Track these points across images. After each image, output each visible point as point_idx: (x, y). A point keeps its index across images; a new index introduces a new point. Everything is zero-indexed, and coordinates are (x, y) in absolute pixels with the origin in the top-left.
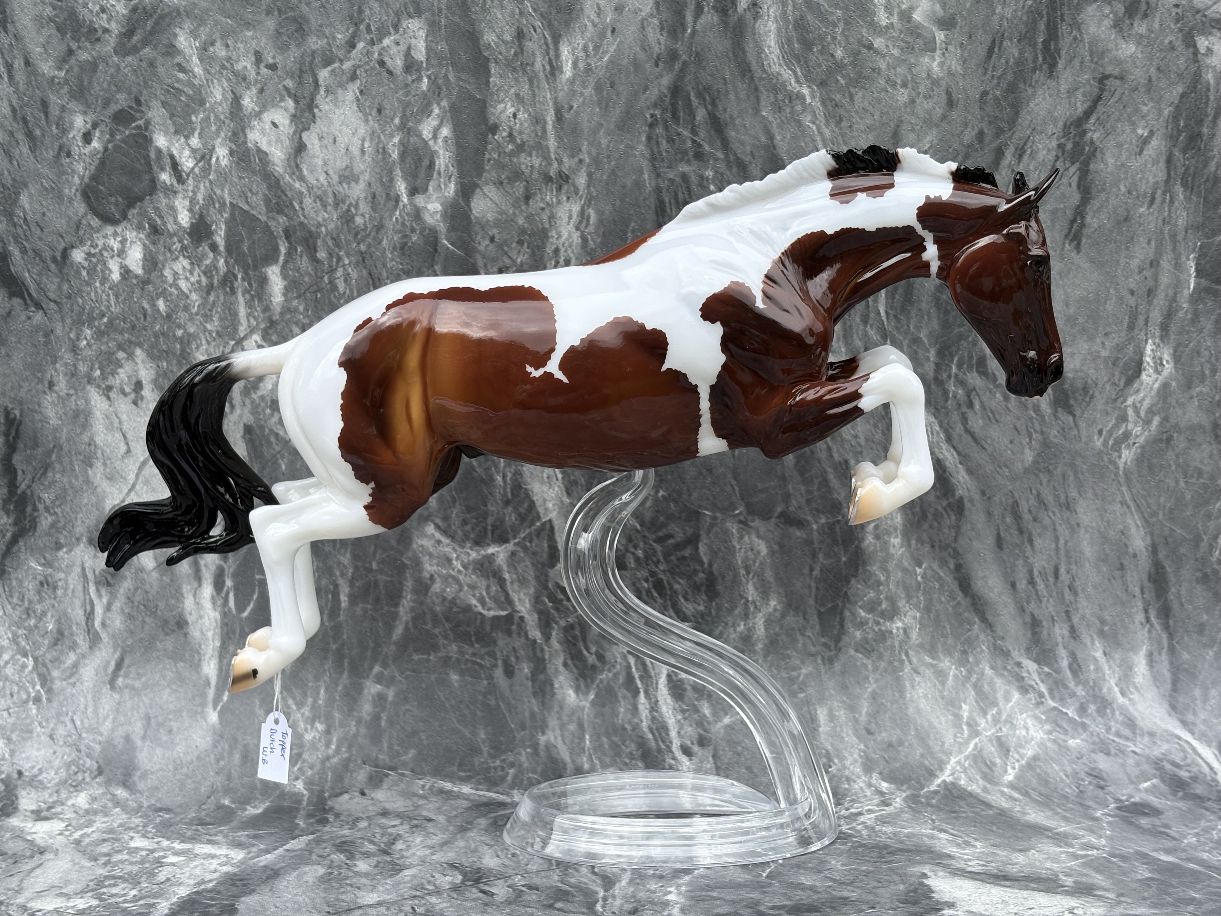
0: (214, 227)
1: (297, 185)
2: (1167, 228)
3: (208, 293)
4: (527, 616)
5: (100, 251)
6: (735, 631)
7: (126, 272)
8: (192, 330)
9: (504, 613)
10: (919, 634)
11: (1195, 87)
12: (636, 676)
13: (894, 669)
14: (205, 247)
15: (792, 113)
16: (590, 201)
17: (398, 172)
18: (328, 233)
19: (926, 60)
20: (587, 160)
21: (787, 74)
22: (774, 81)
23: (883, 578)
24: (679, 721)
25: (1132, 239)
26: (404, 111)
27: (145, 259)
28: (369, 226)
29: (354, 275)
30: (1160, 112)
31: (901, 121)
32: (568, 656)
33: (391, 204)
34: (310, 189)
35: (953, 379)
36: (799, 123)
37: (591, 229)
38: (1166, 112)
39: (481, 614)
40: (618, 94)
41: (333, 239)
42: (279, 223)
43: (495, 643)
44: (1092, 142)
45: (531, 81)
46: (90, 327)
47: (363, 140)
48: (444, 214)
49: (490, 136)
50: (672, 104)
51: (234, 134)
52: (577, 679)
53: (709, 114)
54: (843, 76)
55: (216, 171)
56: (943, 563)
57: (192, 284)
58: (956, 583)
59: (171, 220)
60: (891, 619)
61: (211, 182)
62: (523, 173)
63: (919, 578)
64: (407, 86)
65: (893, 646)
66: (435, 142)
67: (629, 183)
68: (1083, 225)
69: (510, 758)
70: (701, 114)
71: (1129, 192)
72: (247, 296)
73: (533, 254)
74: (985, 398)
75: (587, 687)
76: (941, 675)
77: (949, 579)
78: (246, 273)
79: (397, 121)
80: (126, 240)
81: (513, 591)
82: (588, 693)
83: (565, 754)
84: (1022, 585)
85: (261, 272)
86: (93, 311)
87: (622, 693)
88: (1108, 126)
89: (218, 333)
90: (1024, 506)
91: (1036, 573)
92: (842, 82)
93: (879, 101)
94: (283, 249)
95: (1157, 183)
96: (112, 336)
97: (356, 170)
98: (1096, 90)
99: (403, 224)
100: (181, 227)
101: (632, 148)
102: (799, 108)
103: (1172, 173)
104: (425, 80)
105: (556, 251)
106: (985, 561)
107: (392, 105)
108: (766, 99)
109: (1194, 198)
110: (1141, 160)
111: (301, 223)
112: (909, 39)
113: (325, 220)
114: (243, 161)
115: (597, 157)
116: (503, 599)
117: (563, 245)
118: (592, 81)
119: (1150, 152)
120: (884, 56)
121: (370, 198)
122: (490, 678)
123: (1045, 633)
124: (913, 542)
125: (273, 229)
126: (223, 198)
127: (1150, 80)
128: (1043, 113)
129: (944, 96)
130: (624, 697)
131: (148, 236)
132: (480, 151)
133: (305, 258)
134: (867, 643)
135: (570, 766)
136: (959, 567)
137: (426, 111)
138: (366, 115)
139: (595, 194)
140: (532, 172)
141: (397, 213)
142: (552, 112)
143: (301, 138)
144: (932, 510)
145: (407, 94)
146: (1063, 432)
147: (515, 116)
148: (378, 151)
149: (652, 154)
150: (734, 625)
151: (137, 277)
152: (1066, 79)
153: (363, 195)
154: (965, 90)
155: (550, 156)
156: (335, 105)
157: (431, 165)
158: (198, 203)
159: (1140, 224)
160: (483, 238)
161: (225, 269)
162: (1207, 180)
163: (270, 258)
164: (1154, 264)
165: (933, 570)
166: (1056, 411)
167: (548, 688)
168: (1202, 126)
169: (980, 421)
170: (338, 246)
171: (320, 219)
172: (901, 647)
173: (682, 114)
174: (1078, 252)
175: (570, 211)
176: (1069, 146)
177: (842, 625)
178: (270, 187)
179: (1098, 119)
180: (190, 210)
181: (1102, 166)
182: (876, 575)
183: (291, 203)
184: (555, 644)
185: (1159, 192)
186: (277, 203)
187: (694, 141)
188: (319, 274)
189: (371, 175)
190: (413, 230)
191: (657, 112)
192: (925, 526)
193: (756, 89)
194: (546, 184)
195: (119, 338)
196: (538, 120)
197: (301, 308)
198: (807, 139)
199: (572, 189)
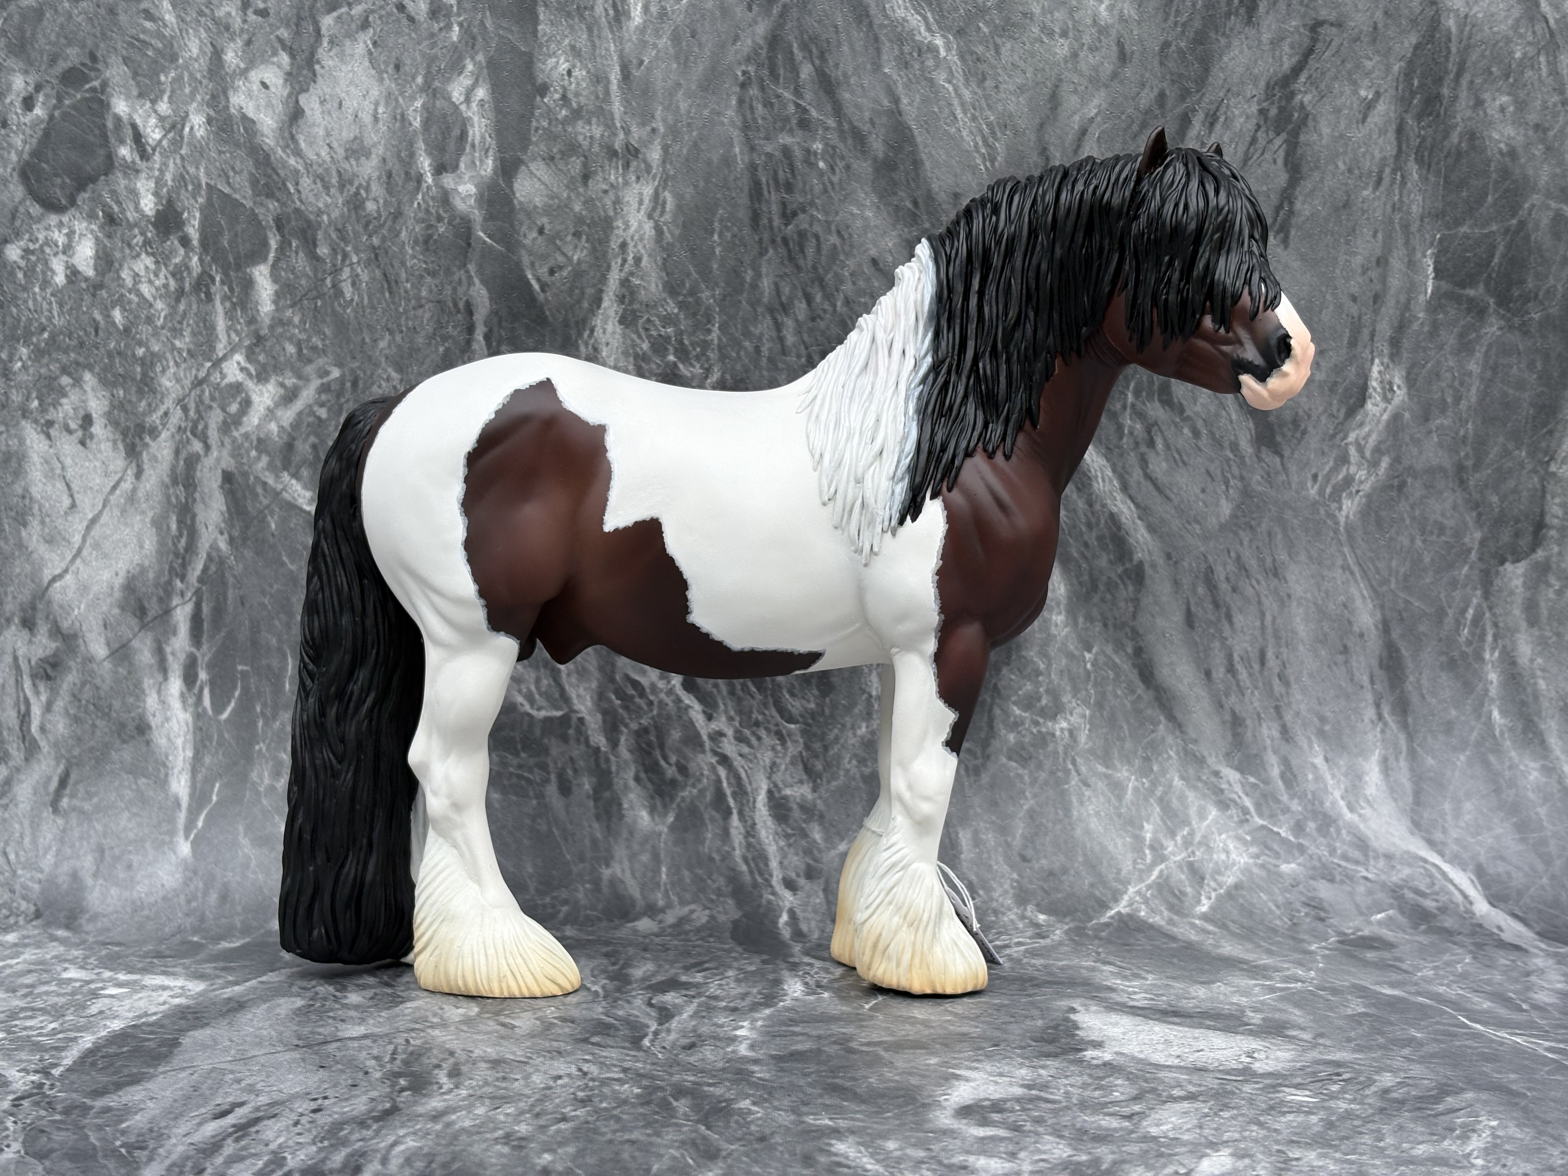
0: (186, 215)
1: (292, 161)
2: (1397, 217)
3: (178, 300)
4: (588, 718)
5: (42, 246)
6: (855, 735)
7: (73, 274)
8: (156, 348)
9: (558, 714)
10: (1089, 737)
11: (1432, 36)
12: (728, 792)
13: (1058, 781)
14: (174, 241)
15: (922, 69)
16: (665, 181)
17: (421, 145)
18: (330, 222)
19: (1092, 2)
20: (662, 129)
21: (915, 20)
22: (899, 29)
23: (1042, 666)
24: (782, 849)
25: (1354, 230)
26: (429, 67)
27: (97, 257)
28: (384, 214)
29: (365, 276)
30: (1388, 68)
31: (1061, 80)
32: (641, 768)
33: (412, 185)
34: (308, 165)
35: (1128, 410)
36: (931, 82)
37: (667, 217)
38: (1396, 68)
39: (529, 715)
40: (700, 45)
41: (337, 230)
42: (268, 210)
43: (546, 751)
44: (1302, 106)
45: (590, 30)
46: (27, 344)
47: (377, 104)
48: (480, 198)
49: (538, 98)
50: (769, 58)
51: (214, 97)
52: (652, 797)
53: (816, 70)
54: (986, 23)
55: (189, 144)
56: (1119, 646)
57: (157, 289)
58: (1136, 672)
59: (131, 206)
60: (1054, 717)
61: (182, 158)
62: (580, 146)
63: (1089, 666)
64: (432, 35)
65: (1056, 752)
66: (468, 107)
67: (715, 158)
68: (1291, 212)
69: (564, 894)
70: (806, 71)
71: (1350, 171)
72: (228, 304)
73: (594, 250)
74: (1169, 435)
75: (665, 806)
76: (1117, 788)
77: (1126, 666)
78: (226, 274)
79: (420, 80)
80: (74, 232)
81: (571, 685)
82: (665, 814)
83: (633, 889)
84: (1219, 673)
85: (245, 273)
86: (31, 324)
87: (709, 814)
88: (1323, 86)
89: (189, 351)
90: (1220, 574)
91: (1236, 658)
92: (986, 30)
93: (1032, 55)
94: (273, 244)
95: (1384, 158)
96: (54, 355)
97: (367, 142)
98: (1306, 41)
99: (427, 211)
100: (144, 216)
101: (719, 114)
102: (930, 63)
103: (1404, 146)
104: (456, 28)
105: (623, 246)
106: (1172, 643)
107: (414, 59)
108: (889, 53)
109: (1432, 179)
110: (1364, 130)
111: (297, 210)
113: (327, 206)
114: (224, 131)
115: (675, 125)
116: (557, 696)
117: (632, 238)
118: (668, 29)
119: (1376, 119)
121: (384, 178)
122: (540, 796)
123: (1249, 734)
124: (1081, 620)
125: (261, 217)
126: (197, 178)
127: (1375, 28)
128: (1240, 70)
129: (1115, 48)
130: (712, 819)
131: (102, 227)
132: (526, 118)
133: (301, 255)
134: (1023, 748)
135: (640, 903)
136: (1139, 651)
137: (456, 67)
138: (380, 73)
139: (672, 173)
140: (591, 144)
141: (420, 197)
142: (617, 69)
143: (297, 102)
144: (1104, 578)
145: (433, 45)
146: (1269, 477)
147: (569, 73)
148: (395, 118)
149: (745, 121)
150: (853, 728)
151: (86, 279)
152: (1269, 26)
153: (375, 175)
154: (1141, 40)
155: (614, 124)
156: (342, 60)
157: (463, 135)
158: (166, 185)
159: (1364, 212)
160: (530, 229)
161: (199, 270)
162: (1448, 155)
163: (257, 255)
164: (1382, 262)
165: (1106, 656)
166: (1259, 451)
167: (615, 808)
168: (1441, 85)
169: (1164, 464)
170: (343, 239)
171: (321, 205)
172: (1066, 753)
173: (781, 71)
174: (1286, 247)
175: (641, 194)
176: (1273, 112)
177: (991, 726)
178: (257, 164)
179: (1310, 76)
180: (156, 194)
181: (1315, 137)
182: (1034, 663)
183: (284, 184)
184: (624, 752)
185: (1388, 170)
186: (266, 184)
187: (798, 105)
188: (320, 275)
189: (386, 149)
190: (440, 219)
191: (751, 69)
192: (1096, 599)
193: (876, 39)
194: (610, 160)
195: (64, 358)
196: (599, 79)
197: (296, 320)
198: (942, 103)
199: (643, 166)
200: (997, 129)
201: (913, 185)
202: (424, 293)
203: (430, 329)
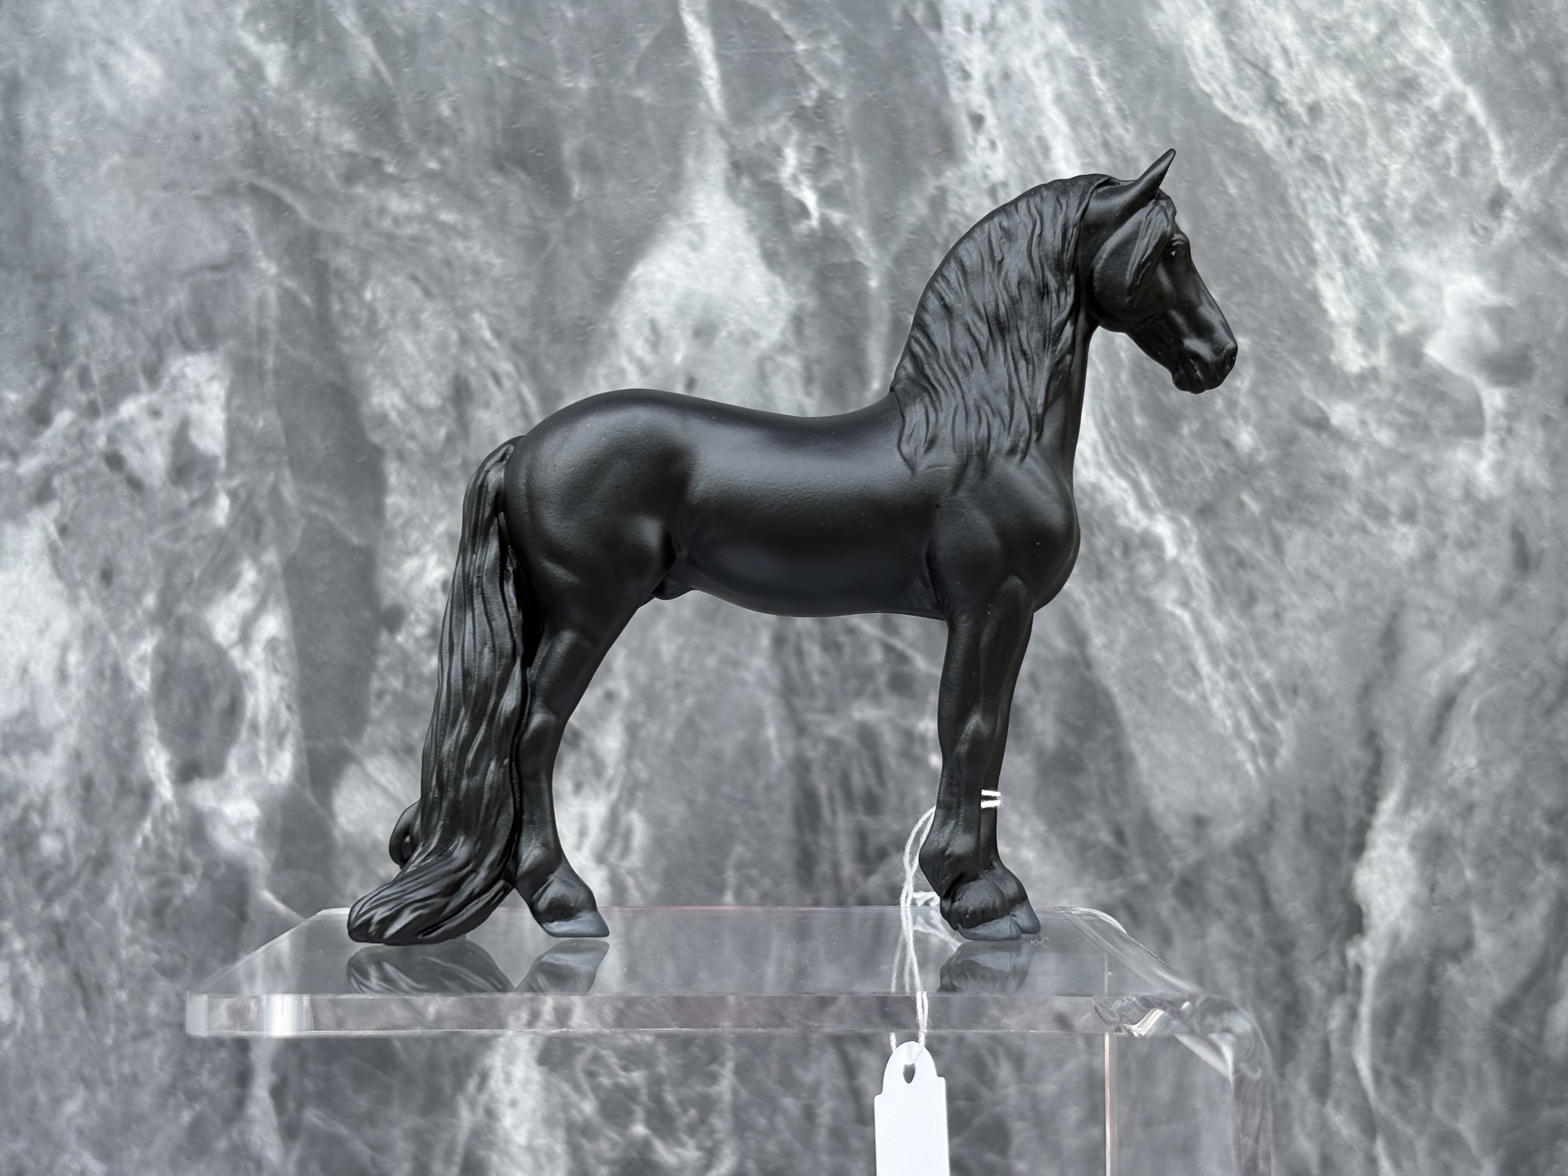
15: (1133, 581)
16: (631, 793)
17: (151, 726)
19: (1460, 455)
20: (625, 695)
21: (1116, 488)
26: (169, 576)
28: (76, 859)
31: (1402, 604)
33: (131, 803)
36: (1149, 605)
37: (634, 862)
47: (65, 648)
48: (267, 828)
49: (384, 636)
54: (1255, 494)
64: (177, 514)
66: (246, 652)
67: (729, 750)
79: (150, 600)
92: (1254, 506)
93: (1347, 556)
97: (45, 721)
99: (162, 854)
101: (736, 664)
102: (1147, 569)
104: (224, 501)
107: (140, 561)
112: (1419, 405)
115: (651, 687)
120: (1354, 446)
121: (78, 790)
129: (1507, 544)
132: (358, 673)
137: (223, 575)
138: (72, 586)
139: (644, 775)
141: (148, 825)
145: (178, 534)
148: (101, 674)
149: (787, 678)
153: (59, 784)
154: (1557, 529)
175: (583, 817)
187: (889, 649)
189: (83, 733)
190: (185, 868)
198: (1171, 646)
199: (587, 763)
200: (1278, 696)
201: (1114, 800)
202: (153, 1009)
203: (164, 1077)
